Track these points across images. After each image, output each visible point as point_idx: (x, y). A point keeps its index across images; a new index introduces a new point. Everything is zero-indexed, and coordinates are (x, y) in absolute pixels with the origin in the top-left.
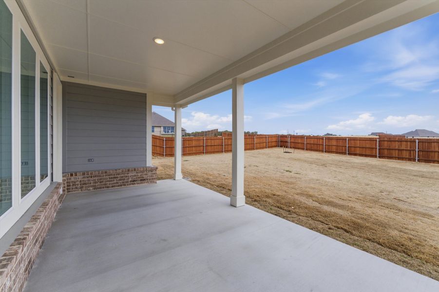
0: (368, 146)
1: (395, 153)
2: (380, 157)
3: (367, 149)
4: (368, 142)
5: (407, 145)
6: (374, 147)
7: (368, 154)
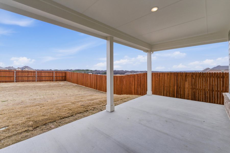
0: (7, 75)
1: (26, 79)
2: (16, 82)
3: (7, 77)
4: (8, 72)
5: (31, 74)
6: (12, 76)
7: (7, 80)
